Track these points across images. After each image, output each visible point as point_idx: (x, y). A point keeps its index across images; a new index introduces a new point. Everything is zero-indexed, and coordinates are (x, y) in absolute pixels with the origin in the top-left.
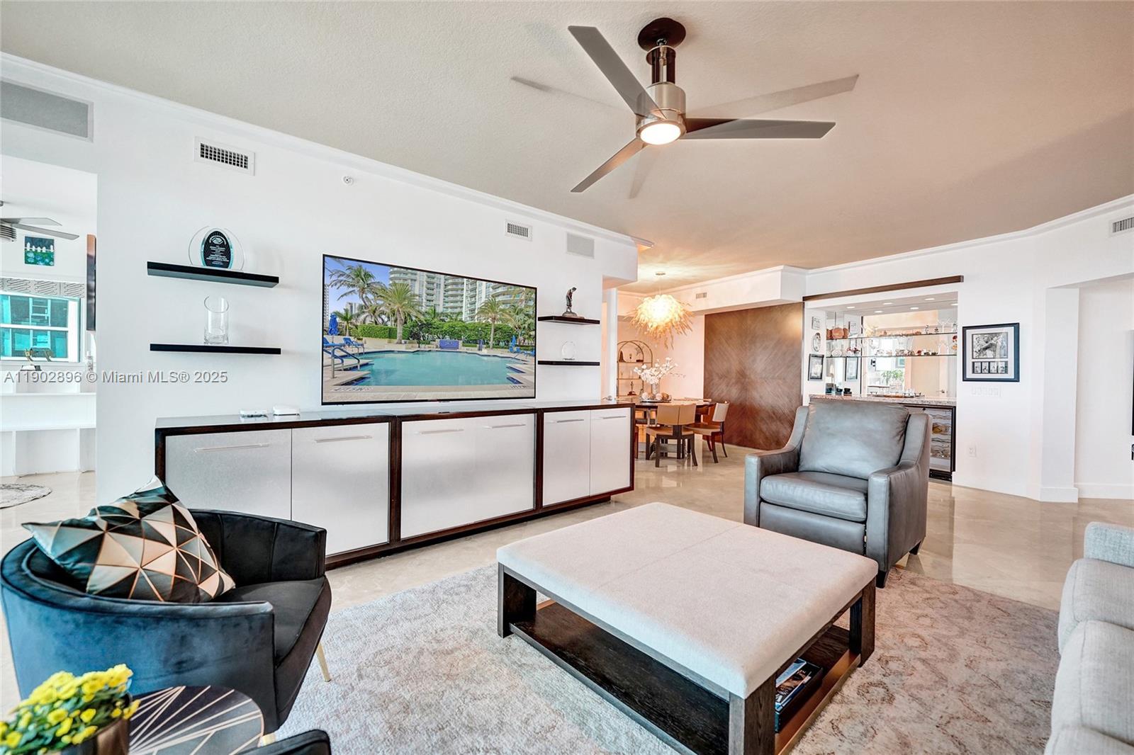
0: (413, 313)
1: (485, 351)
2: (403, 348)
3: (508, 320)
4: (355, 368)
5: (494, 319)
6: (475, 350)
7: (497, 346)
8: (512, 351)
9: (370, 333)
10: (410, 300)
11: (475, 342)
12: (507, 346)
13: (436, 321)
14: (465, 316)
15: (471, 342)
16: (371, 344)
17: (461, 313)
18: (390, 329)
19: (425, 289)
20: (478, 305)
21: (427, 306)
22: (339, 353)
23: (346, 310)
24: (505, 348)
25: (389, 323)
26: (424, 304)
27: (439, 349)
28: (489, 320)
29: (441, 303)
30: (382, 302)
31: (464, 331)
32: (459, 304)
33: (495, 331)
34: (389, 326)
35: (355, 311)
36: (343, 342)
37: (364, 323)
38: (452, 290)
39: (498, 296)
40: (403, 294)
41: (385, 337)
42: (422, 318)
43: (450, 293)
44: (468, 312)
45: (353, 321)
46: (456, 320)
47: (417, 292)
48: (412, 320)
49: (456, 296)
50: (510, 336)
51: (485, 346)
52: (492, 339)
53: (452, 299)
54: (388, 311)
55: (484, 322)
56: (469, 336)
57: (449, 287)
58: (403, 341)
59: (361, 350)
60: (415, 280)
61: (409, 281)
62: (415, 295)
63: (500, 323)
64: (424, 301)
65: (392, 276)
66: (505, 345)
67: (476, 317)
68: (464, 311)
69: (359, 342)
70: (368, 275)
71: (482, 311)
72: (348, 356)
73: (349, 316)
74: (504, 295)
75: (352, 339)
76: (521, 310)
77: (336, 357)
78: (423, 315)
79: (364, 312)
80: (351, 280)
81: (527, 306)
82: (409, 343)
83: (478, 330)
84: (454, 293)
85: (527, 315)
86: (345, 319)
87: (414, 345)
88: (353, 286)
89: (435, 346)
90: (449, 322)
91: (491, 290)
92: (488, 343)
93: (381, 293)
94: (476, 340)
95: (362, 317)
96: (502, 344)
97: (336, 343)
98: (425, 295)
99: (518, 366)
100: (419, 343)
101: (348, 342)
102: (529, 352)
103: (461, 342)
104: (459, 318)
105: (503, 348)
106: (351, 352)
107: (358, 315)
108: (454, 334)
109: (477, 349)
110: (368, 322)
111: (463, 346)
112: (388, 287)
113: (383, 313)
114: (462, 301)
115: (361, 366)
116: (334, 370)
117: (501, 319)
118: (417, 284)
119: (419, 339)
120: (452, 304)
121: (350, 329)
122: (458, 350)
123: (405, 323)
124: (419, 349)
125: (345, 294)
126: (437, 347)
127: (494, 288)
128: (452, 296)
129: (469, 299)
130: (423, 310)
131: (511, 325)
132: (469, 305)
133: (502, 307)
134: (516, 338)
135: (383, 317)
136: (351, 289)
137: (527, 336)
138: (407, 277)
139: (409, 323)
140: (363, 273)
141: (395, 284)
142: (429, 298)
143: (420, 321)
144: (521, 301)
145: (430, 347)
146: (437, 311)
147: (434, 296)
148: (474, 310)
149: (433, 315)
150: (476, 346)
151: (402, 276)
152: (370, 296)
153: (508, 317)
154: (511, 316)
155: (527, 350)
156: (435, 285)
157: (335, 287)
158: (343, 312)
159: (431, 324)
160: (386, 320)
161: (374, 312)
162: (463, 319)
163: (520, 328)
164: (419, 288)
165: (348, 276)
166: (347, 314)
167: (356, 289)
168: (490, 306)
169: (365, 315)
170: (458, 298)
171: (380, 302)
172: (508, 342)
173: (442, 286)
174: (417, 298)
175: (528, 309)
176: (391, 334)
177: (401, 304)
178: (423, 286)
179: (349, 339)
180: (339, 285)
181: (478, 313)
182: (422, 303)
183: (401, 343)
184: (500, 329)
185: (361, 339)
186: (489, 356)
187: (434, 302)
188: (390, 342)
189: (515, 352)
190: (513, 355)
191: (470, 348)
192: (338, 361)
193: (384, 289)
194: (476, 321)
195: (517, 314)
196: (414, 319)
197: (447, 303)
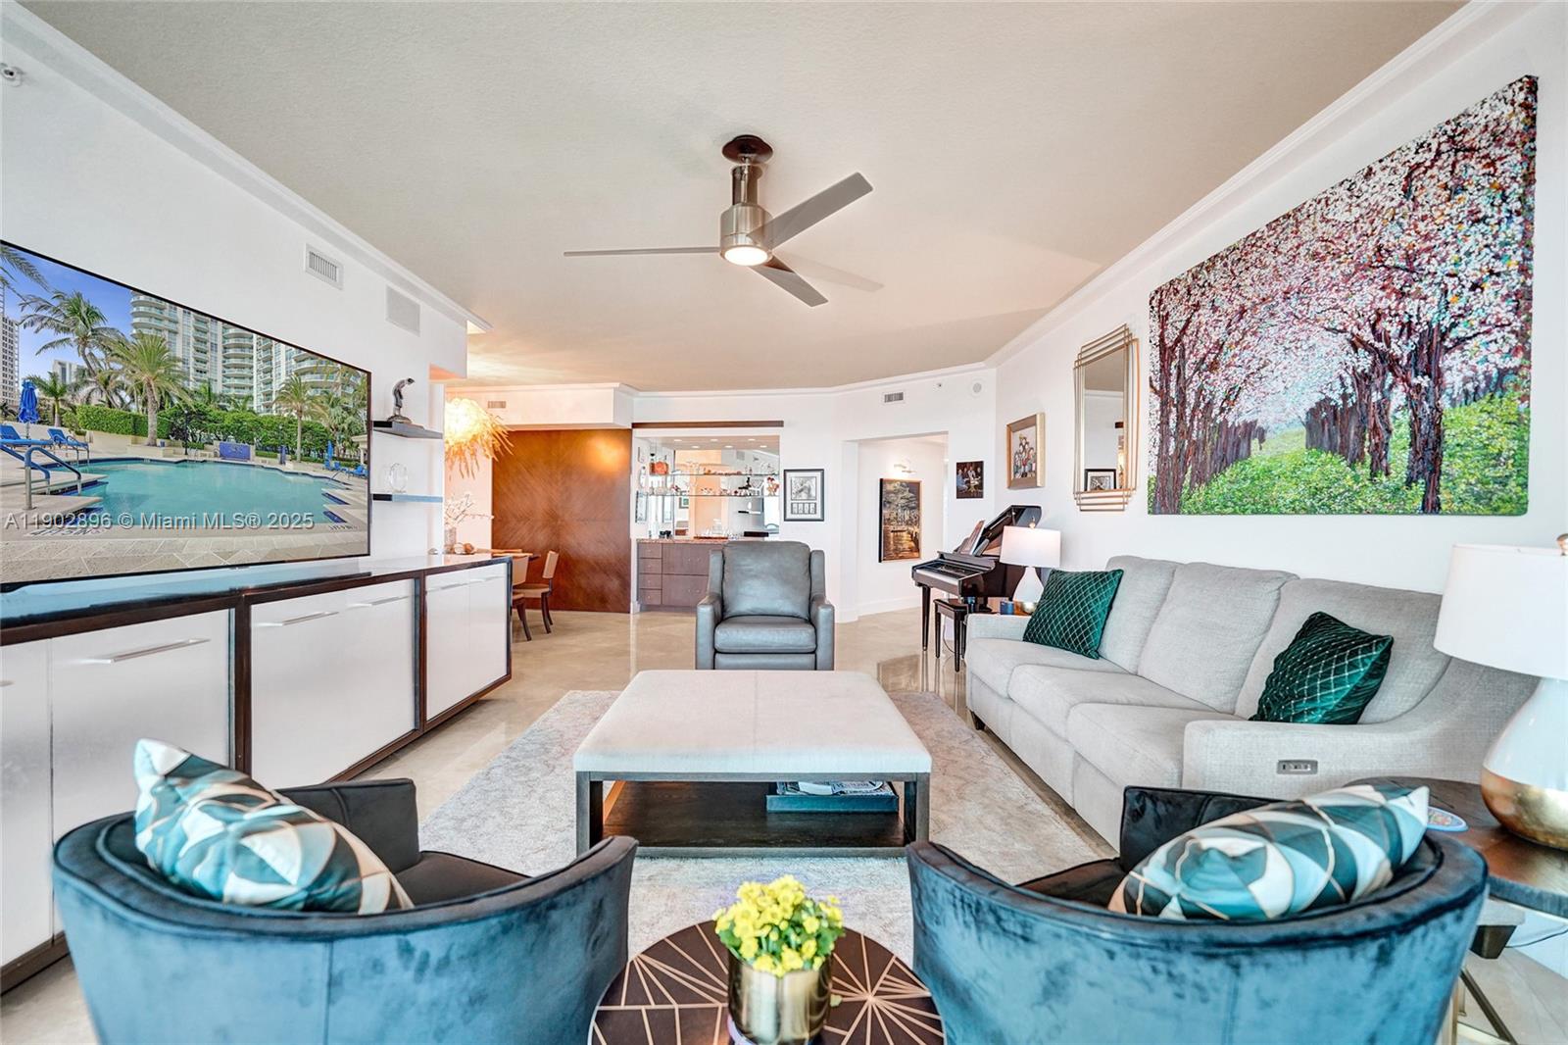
0: (175, 392)
1: (289, 466)
2: (158, 453)
3: (320, 416)
4: (70, 490)
5: (300, 412)
6: (274, 462)
7: (306, 458)
8: (328, 468)
9: (99, 421)
10: (168, 369)
11: (275, 449)
12: (320, 459)
13: (213, 410)
14: (257, 404)
15: (269, 449)
16: (102, 445)
17: (250, 398)
18: (136, 418)
19: (192, 350)
20: (276, 386)
21: (198, 381)
22: (39, 459)
23: (53, 376)
24: (319, 462)
25: (134, 407)
26: (191, 378)
27: (220, 460)
28: (293, 414)
29: (219, 377)
30: (121, 367)
31: (257, 429)
32: (246, 382)
33: (303, 431)
34: (134, 412)
35: (71, 379)
36: (48, 437)
37: (88, 402)
38: (236, 356)
39: (304, 374)
40: (156, 355)
41: (127, 433)
42: (189, 401)
43: (233, 361)
44: (262, 397)
45: (68, 397)
46: (244, 409)
47: (179, 355)
48: (172, 404)
49: (242, 367)
50: (325, 442)
51: (289, 457)
52: (299, 445)
53: (236, 372)
54: (131, 384)
55: (286, 415)
56: (265, 439)
57: (231, 351)
58: (159, 441)
59: (83, 456)
60: (176, 333)
61: (166, 333)
62: (176, 359)
63: (309, 419)
64: (192, 371)
65: (137, 320)
66: (319, 456)
67: (274, 407)
68: (255, 395)
69: (80, 439)
70: (93, 314)
71: (282, 397)
72: (59, 464)
73: (59, 388)
74: (312, 373)
75: (66, 431)
76: (337, 400)
77: (35, 467)
78: (192, 396)
79: (86, 383)
80: (61, 319)
81: (345, 395)
82: (170, 446)
83: (278, 430)
84: (238, 361)
85: (346, 409)
86: (52, 392)
87: (177, 449)
88: (66, 330)
89: (212, 454)
90: (234, 411)
91: (294, 363)
92: (293, 452)
93: (117, 348)
94: (275, 446)
95: (84, 391)
96: (313, 454)
97: (34, 438)
98: (192, 360)
99: (338, 493)
100: (186, 446)
101: (58, 438)
102: (352, 470)
103: (252, 448)
104: (248, 405)
105: (315, 461)
106: (64, 459)
107: (77, 387)
108: (243, 432)
109: (277, 461)
110: (94, 402)
111: (257, 455)
112: (130, 339)
113: (122, 386)
114: (251, 378)
115: (86, 485)
116: (31, 494)
117: (310, 413)
118: (179, 340)
119: (185, 439)
120: (236, 382)
121: (62, 412)
122: (249, 462)
123: (162, 408)
124: (186, 458)
125: (51, 345)
126: (216, 456)
127: (299, 361)
128: (236, 366)
129: (262, 374)
130: (191, 386)
131: (325, 425)
132: (262, 386)
133: (310, 392)
134: (333, 446)
135: (123, 394)
136: (62, 336)
137: (348, 444)
138: (161, 325)
139: (168, 410)
140: (83, 309)
141: (141, 336)
142: (201, 366)
143: (188, 408)
144: (337, 385)
145: (205, 455)
146: (213, 391)
147: (208, 364)
148: (270, 394)
149: (207, 399)
150: (276, 457)
151: (153, 322)
152: (99, 353)
153: (321, 410)
154: (324, 409)
155: (349, 466)
156: (209, 344)
157: (31, 329)
158: (46, 378)
159: (204, 414)
160: (128, 399)
161: (106, 384)
162: (255, 409)
163: (337, 429)
164: (181, 348)
165: (57, 311)
166: (55, 384)
167: (72, 337)
168: (294, 390)
169: (89, 388)
170: (246, 372)
171: (118, 366)
172: (322, 451)
173: (220, 348)
174: (180, 364)
175: (346, 400)
176: (137, 427)
177: (153, 372)
178: (189, 344)
179: (60, 432)
180: (38, 325)
181: (276, 400)
182: (189, 374)
183: (155, 445)
184: (310, 429)
185: (84, 434)
186: (296, 474)
187: (208, 375)
188: (135, 442)
189: (333, 470)
190: (330, 474)
191: (267, 459)
192: (38, 475)
193: (122, 343)
194: (275, 414)
195: (332, 406)
196: (176, 401)
197: (229, 378)
